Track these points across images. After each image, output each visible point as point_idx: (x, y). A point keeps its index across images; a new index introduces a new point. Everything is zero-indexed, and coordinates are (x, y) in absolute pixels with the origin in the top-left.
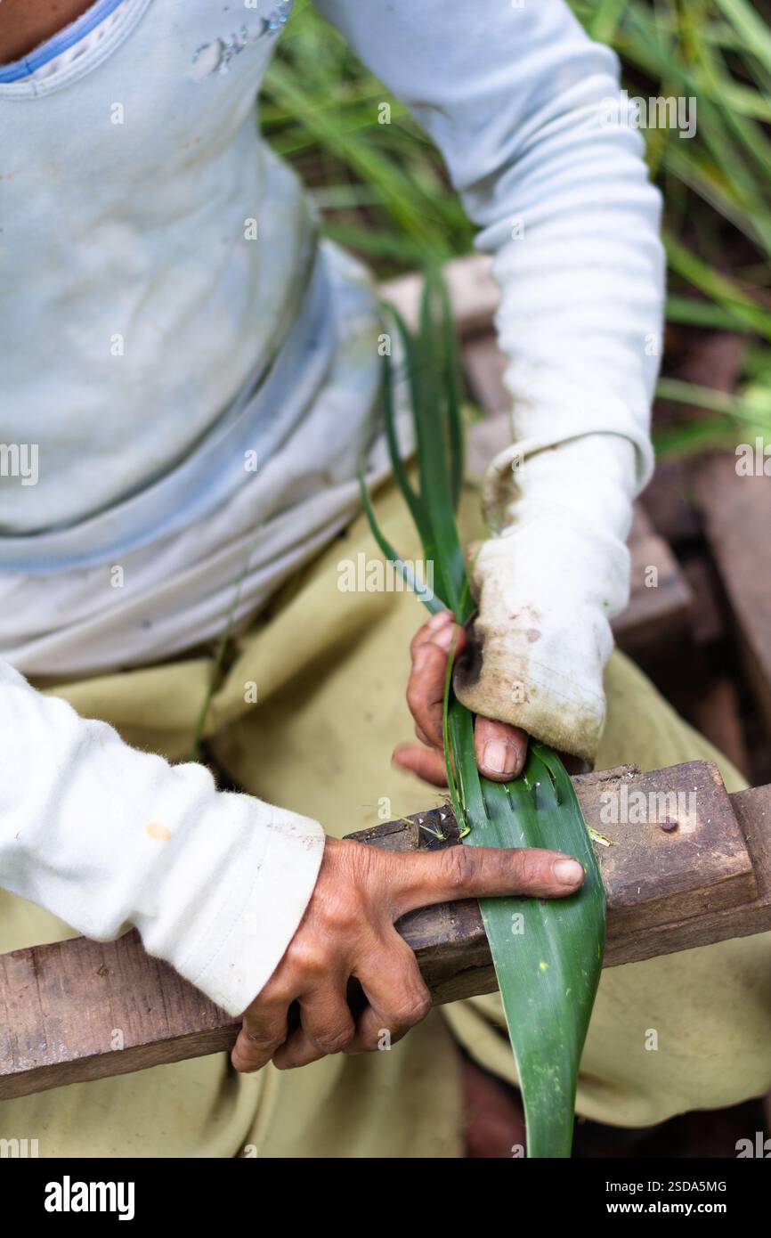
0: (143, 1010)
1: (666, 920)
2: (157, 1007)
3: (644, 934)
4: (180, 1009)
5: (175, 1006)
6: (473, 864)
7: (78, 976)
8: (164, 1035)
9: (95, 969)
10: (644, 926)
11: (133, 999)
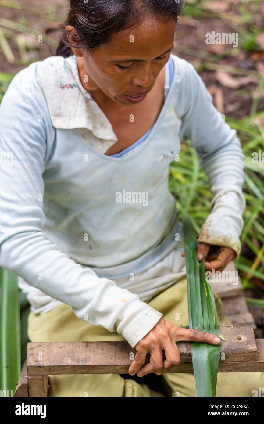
0: (110, 358)
1: (235, 361)
2: (113, 358)
3: (229, 363)
4: (118, 360)
5: (117, 359)
6: (196, 333)
7: (96, 349)
8: (114, 364)
9: (101, 348)
10: (229, 361)
11: (108, 356)
